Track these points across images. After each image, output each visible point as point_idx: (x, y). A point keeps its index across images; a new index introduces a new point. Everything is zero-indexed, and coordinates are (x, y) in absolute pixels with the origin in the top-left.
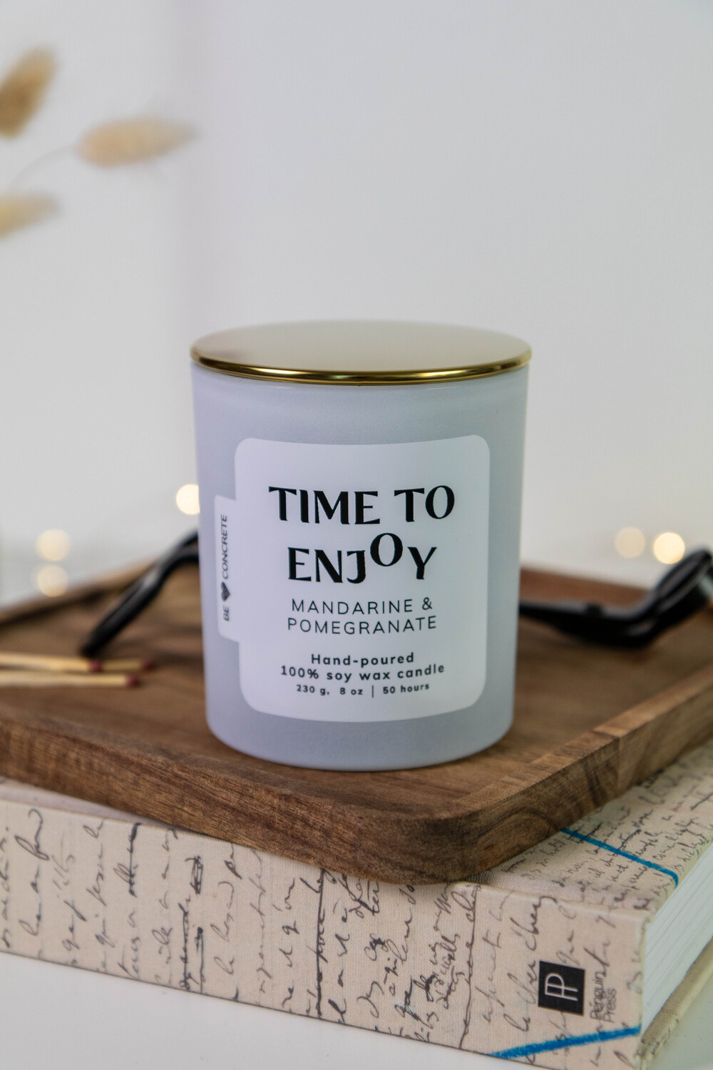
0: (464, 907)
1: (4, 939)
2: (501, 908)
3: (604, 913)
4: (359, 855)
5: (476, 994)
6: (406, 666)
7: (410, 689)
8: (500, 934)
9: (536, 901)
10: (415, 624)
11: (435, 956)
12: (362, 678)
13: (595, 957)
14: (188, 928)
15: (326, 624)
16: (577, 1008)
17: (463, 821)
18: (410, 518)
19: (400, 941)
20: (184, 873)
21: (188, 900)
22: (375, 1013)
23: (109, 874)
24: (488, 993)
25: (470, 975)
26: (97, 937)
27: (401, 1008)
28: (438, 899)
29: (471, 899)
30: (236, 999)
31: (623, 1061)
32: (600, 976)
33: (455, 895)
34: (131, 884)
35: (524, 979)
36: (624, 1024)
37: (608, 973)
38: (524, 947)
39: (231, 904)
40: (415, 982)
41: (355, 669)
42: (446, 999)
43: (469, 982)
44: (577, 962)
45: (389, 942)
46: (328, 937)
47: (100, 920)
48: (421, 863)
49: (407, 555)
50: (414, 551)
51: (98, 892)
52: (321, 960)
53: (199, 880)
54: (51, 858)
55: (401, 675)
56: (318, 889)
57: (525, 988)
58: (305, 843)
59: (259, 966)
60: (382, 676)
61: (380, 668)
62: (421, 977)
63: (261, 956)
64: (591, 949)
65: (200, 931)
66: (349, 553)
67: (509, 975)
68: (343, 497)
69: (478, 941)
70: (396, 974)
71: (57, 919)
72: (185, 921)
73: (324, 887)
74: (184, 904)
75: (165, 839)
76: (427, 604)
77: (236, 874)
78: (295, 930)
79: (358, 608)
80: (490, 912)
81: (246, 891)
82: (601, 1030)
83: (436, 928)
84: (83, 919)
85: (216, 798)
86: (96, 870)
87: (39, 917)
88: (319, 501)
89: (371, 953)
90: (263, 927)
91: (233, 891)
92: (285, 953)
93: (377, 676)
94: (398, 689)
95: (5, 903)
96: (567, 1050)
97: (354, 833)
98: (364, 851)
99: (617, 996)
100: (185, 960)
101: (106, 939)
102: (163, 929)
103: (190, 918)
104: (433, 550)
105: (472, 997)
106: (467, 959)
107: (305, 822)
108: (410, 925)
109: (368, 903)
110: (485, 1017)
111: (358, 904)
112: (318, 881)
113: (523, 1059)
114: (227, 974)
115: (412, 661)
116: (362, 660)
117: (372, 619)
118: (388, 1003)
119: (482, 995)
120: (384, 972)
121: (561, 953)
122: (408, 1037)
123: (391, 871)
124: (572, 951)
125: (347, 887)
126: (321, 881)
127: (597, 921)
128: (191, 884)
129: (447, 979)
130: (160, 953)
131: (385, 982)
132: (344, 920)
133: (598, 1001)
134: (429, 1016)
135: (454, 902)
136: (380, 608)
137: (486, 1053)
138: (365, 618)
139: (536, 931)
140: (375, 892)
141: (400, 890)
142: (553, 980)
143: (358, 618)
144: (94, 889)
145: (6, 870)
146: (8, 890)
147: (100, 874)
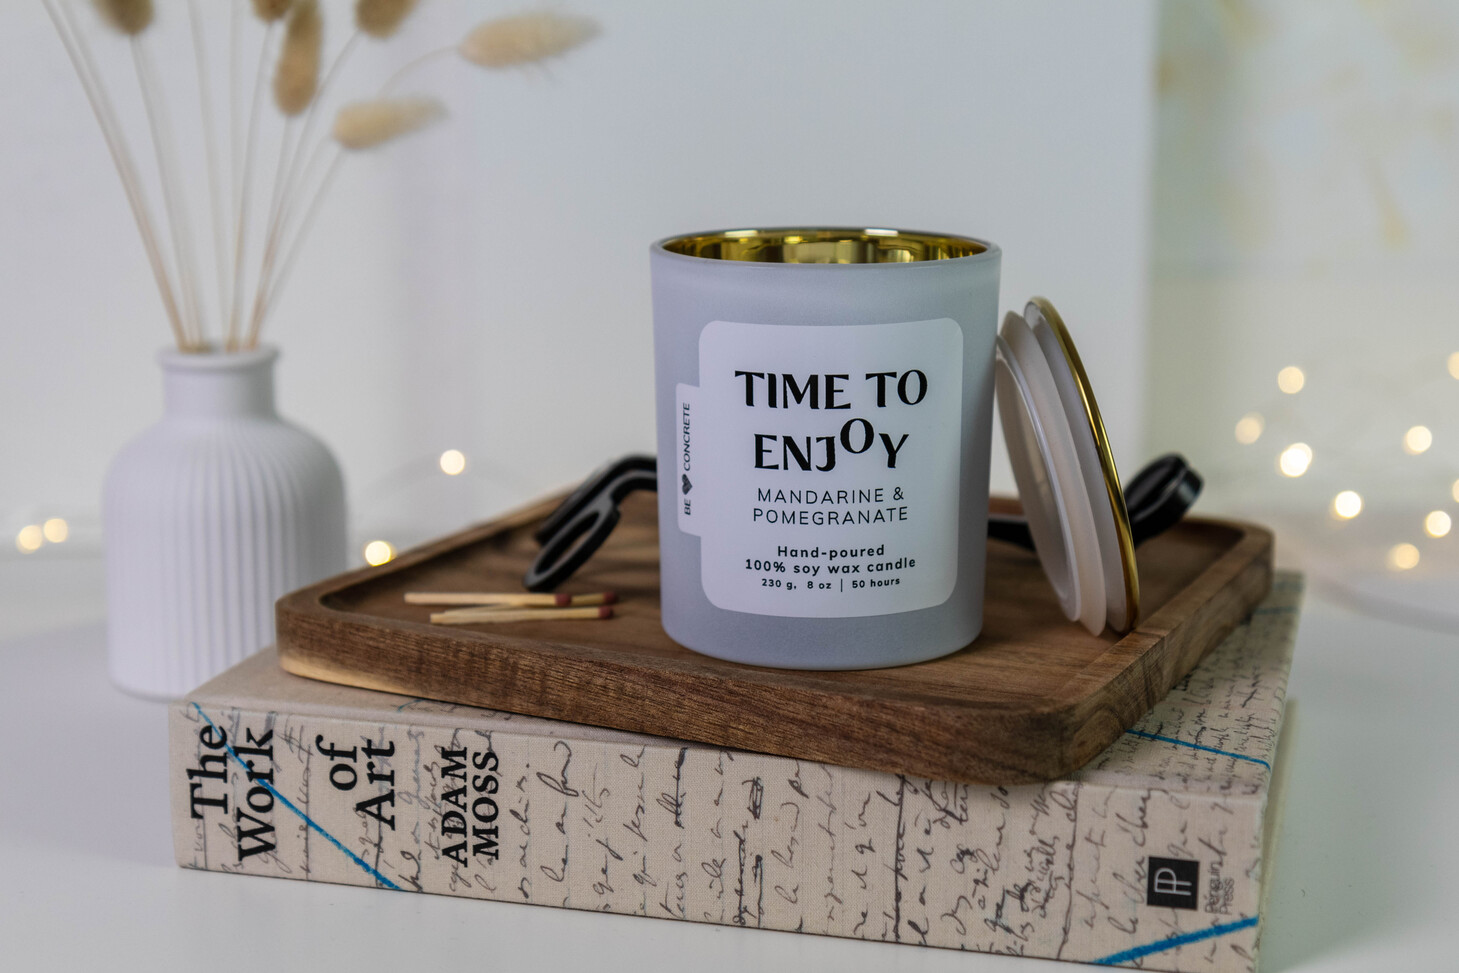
0: (1064, 807)
1: (521, 889)
2: (1106, 804)
3: (1220, 800)
4: (956, 758)
5: (1077, 899)
8: (1104, 832)
9: (1144, 793)
11: (1031, 862)
13: (1210, 846)
14: (745, 858)
16: (1190, 903)
17: (1063, 716)
19: (991, 850)
20: (741, 797)
21: (745, 827)
22: (962, 930)
23: (651, 806)
24: (1091, 896)
25: (1071, 879)
26: (635, 876)
27: (991, 922)
28: (1035, 801)
29: (1072, 798)
30: (799, 931)
31: (1241, 954)
32: (1216, 866)
33: (1054, 795)
34: (677, 814)
35: (1131, 878)
36: (1242, 915)
37: (1224, 863)
38: (1133, 844)
39: (795, 826)
40: (1008, 892)
42: (1043, 907)
43: (1069, 887)
44: (1191, 855)
45: (979, 852)
46: (909, 853)
47: (639, 857)
48: (1024, 762)
51: (638, 827)
52: (900, 878)
53: (758, 804)
54: (580, 793)
56: (897, 801)
57: (1133, 887)
58: (890, 751)
59: (828, 891)
62: (1015, 886)
63: (831, 880)
64: (1206, 839)
65: (759, 859)
67: (1115, 875)
69: (1080, 842)
70: (986, 886)
71: (587, 861)
72: (741, 849)
73: (905, 799)
74: (740, 831)
75: (718, 763)
77: (803, 794)
78: (871, 848)
80: (1094, 810)
81: (814, 811)
82: (1216, 924)
83: (1032, 832)
84: (619, 858)
85: (781, 712)
86: (635, 803)
87: (565, 861)
89: (958, 866)
90: (833, 848)
91: (798, 812)
92: (858, 874)
95: (524, 848)
96: (1178, 949)
97: (951, 734)
98: (962, 752)
99: (1234, 886)
100: (740, 893)
101: (647, 878)
102: (714, 860)
103: (747, 846)
105: (1073, 903)
106: (1067, 861)
107: (891, 727)
108: (1004, 831)
109: (954, 812)
110: (1087, 922)
111: (943, 814)
112: (898, 793)
113: (1129, 963)
114: (790, 904)
118: (975, 918)
119: (1084, 899)
120: (973, 884)
121: (1173, 846)
122: (999, 953)
123: (991, 772)
124: (1185, 843)
125: (930, 797)
126: (901, 793)
127: (1213, 808)
128: (749, 808)
129: (1044, 885)
130: (711, 887)
131: (973, 895)
132: (927, 832)
133: (1213, 893)
134: (1023, 928)
135: (1053, 802)
137: (1086, 960)
139: (1145, 825)
140: (963, 799)
141: (992, 795)
142: (1164, 876)
144: (633, 823)
145: (526, 811)
146: (528, 834)
147: (639, 806)
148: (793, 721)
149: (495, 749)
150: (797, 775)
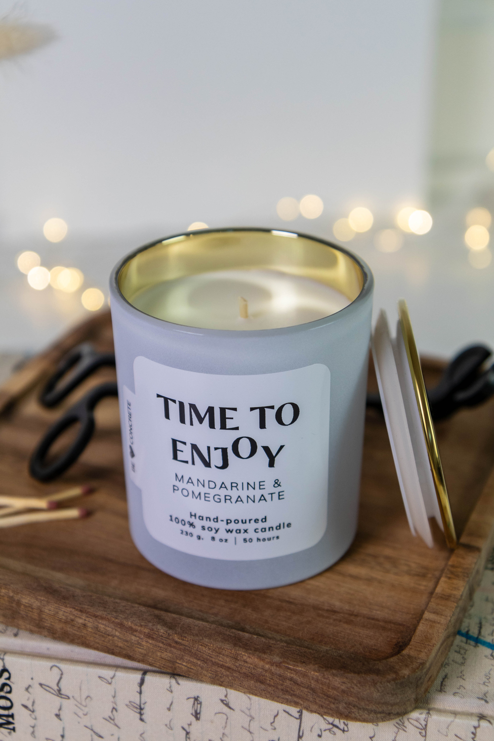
0: (418, 728)
2: (447, 728)
6: (260, 525)
7: (264, 540)
9: (475, 723)
10: (268, 497)
12: (227, 532)
15: (200, 494)
18: (262, 425)
20: (186, 707)
21: (190, 725)
23: (121, 707)
28: (397, 723)
29: (423, 723)
33: (410, 720)
34: (141, 714)
39: (226, 727)
41: (222, 526)
47: (116, 737)
49: (260, 451)
50: (267, 449)
51: (113, 720)
53: (198, 711)
54: (71, 697)
55: (257, 531)
56: (298, 717)
60: (242, 531)
61: (241, 526)
66: (216, 449)
68: (211, 410)
71: (78, 737)
72: (187, 737)
73: (303, 715)
74: (186, 727)
75: (169, 685)
76: (277, 483)
77: (230, 708)
79: (223, 486)
80: (439, 731)
84: (101, 737)
86: (111, 706)
87: (63, 736)
88: (192, 410)
91: (227, 719)
93: (238, 531)
94: (255, 540)
95: (33, 727)
103: (191, 736)
104: (282, 447)
108: (374, 739)
109: (339, 726)
111: (331, 726)
112: (298, 713)
115: (265, 521)
116: (227, 520)
117: (234, 494)
125: (322, 716)
126: (301, 712)
128: (192, 714)
135: (410, 724)
136: (240, 487)
138: (229, 492)
140: (345, 720)
143: (223, 492)
144: (110, 718)
145: (33, 705)
146: (36, 719)
147: (114, 708)
148: (222, 666)
149: (8, 667)
150: (226, 696)
